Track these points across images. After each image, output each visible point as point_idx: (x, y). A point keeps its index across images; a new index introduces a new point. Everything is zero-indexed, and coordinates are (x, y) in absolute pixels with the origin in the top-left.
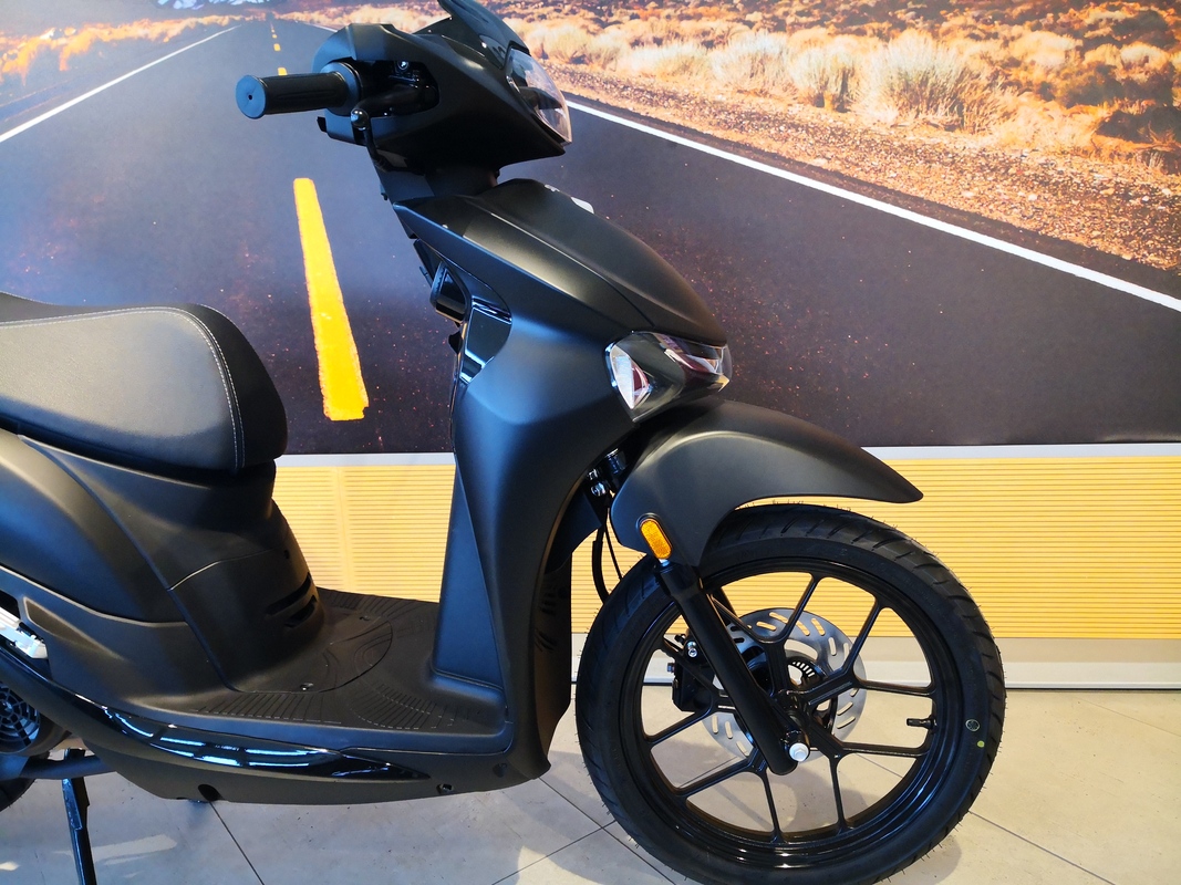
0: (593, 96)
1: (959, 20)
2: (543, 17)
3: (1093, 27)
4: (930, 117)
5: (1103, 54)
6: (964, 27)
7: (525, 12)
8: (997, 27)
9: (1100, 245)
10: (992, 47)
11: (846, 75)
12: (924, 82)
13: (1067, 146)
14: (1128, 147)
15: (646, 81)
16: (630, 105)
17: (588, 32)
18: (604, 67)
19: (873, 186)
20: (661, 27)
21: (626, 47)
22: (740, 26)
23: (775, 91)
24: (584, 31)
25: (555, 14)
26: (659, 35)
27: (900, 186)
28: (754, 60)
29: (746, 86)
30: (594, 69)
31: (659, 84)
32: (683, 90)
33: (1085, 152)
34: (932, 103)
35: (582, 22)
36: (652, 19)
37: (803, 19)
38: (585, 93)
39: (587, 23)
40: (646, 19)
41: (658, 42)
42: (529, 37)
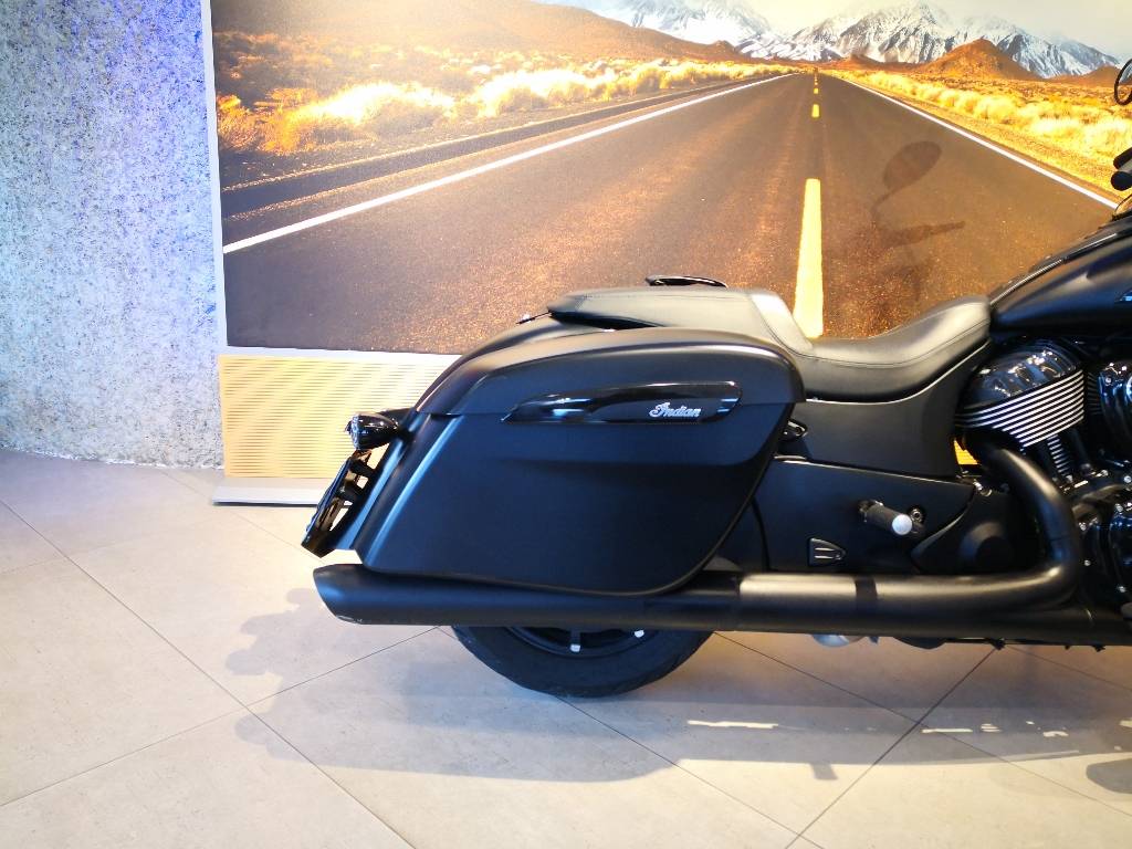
7: (981, 88)
15: (1044, 139)
16: (1032, 153)
17: (1016, 105)
18: (1021, 127)
20: (1061, 107)
21: (1037, 118)
22: (1107, 113)
24: (1012, 106)
25: (999, 92)
26: (1058, 112)
28: (1109, 134)
31: (1052, 142)
32: (1065, 145)
35: (1014, 99)
36: (1056, 102)
38: (1006, 143)
39: (1017, 100)
40: (1052, 101)
41: (1057, 117)
42: (980, 103)
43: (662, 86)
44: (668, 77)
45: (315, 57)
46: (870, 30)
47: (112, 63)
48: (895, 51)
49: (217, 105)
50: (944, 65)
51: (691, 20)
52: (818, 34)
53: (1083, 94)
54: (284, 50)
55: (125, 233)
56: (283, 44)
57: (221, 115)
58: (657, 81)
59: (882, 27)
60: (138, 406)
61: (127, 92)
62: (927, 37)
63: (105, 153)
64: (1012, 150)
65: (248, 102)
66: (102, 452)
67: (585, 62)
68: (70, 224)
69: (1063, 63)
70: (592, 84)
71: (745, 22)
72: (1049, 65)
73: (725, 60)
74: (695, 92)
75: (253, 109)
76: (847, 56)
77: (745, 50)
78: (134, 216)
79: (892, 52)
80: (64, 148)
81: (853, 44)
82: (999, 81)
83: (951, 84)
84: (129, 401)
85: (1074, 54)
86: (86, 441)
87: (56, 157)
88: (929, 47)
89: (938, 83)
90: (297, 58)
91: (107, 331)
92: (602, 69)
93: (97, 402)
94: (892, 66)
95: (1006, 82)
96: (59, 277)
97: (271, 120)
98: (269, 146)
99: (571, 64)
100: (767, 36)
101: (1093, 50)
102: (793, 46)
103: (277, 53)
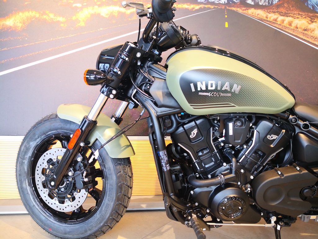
2: (298, 18)
7: (294, 16)
17: (308, 23)
18: (311, 32)
21: (317, 28)
25: (301, 18)
30: (309, 33)
35: (307, 20)
42: (294, 23)
50: (278, 6)
76: (238, 2)
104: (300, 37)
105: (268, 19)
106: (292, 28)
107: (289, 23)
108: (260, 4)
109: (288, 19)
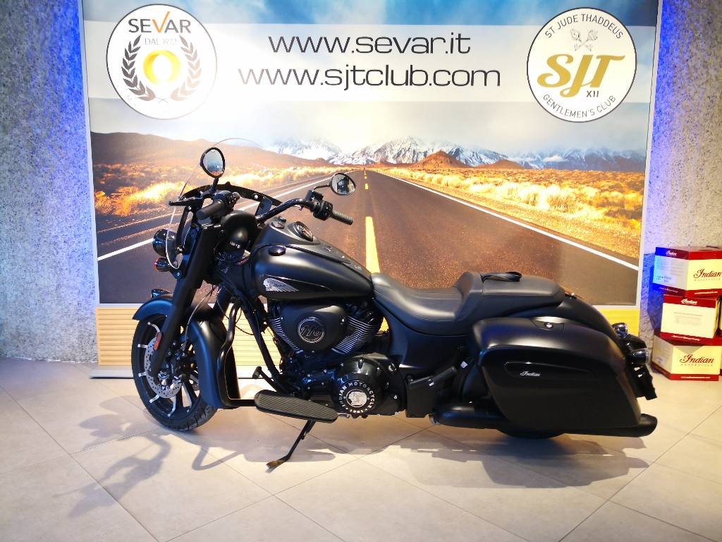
0: (462, 198)
1: (567, 183)
2: (448, 174)
3: (603, 186)
4: (559, 209)
5: (606, 194)
6: (568, 184)
7: (443, 172)
8: (578, 185)
9: (606, 247)
10: (576, 190)
11: (535, 196)
12: (557, 199)
13: (596, 218)
14: (613, 219)
15: (477, 194)
16: (472, 201)
17: (461, 179)
18: (465, 189)
19: (543, 227)
20: (483, 179)
21: (472, 184)
22: (506, 180)
23: (515, 199)
24: (459, 180)
25: (452, 174)
27: (550, 228)
28: (509, 190)
29: (507, 197)
30: (462, 190)
31: (481, 195)
32: (488, 196)
33: (602, 221)
34: (559, 205)
36: (480, 177)
37: (524, 180)
38: (458, 196)
39: (461, 177)
40: (478, 177)
41: (481, 183)
42: (444, 179)
43: (294, 179)
44: (296, 175)
45: (137, 173)
46: (388, 149)
47: (53, 178)
48: (401, 158)
49: (95, 196)
50: (424, 163)
51: (305, 150)
52: (364, 153)
53: (493, 173)
54: (124, 171)
55: (58, 253)
56: (124, 168)
57: (96, 200)
58: (292, 177)
59: (393, 148)
60: (63, 333)
61: (59, 190)
62: (414, 151)
63: (49, 217)
64: (462, 200)
65: (108, 194)
66: (45, 356)
67: (259, 170)
68: (33, 249)
69: (481, 159)
70: (262, 179)
71: (329, 149)
72: (474, 161)
73: (322, 166)
74: (309, 181)
75: (111, 197)
76: (378, 161)
77: (331, 162)
78: (62, 245)
79: (399, 159)
80: (31, 215)
81: (380, 156)
82: (451, 169)
83: (428, 171)
84: (58, 331)
85: (486, 155)
86: (38, 351)
87: (27, 220)
88: (416, 156)
89: (423, 171)
90: (129, 174)
91: (49, 298)
92: (267, 173)
93: (43, 332)
94: (400, 165)
95: (454, 169)
96: (28, 274)
97: (118, 201)
98: (117, 213)
99: (253, 171)
100: (341, 155)
101: (496, 153)
102: (353, 159)
103: (120, 172)
104: (452, 195)
105: (414, 178)
106: (442, 185)
107: (438, 180)
108: (403, 162)
109: (436, 177)
